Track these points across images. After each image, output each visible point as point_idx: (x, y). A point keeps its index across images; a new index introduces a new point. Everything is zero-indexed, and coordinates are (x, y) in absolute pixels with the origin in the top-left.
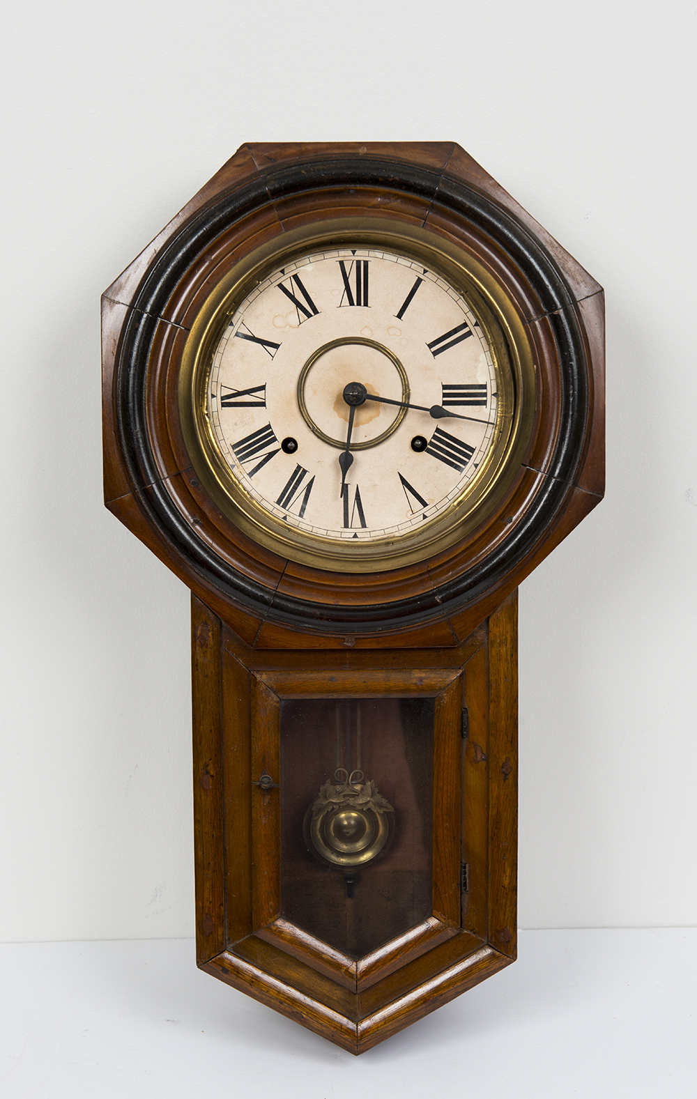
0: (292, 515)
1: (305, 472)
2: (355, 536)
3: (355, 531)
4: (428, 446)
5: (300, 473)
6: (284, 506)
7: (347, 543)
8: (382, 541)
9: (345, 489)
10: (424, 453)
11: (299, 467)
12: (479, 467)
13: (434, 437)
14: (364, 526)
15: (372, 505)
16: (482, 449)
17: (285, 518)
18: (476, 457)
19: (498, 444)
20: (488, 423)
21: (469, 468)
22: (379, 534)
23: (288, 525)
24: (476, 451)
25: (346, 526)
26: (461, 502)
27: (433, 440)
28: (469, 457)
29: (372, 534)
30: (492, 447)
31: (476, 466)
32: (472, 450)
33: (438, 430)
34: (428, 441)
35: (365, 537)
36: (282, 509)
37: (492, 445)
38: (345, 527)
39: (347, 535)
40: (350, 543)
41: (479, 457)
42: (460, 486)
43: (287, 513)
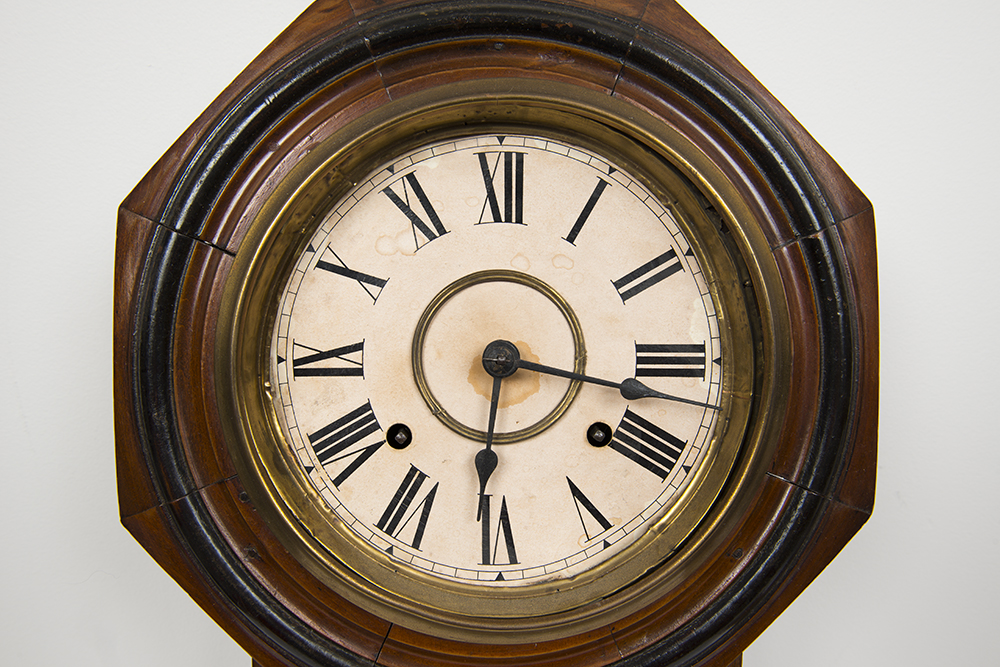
0: (401, 545)
1: (423, 476)
2: (500, 578)
3: (500, 569)
4: (613, 438)
5: (415, 479)
6: (389, 532)
7: (486, 589)
8: (541, 587)
9: (484, 501)
10: (607, 448)
11: (414, 470)
12: (691, 472)
13: (623, 424)
14: (513, 560)
15: (526, 528)
16: (698, 444)
17: (390, 550)
18: (687, 457)
19: (721, 434)
20: (706, 406)
21: (676, 474)
22: (537, 574)
23: (394, 561)
24: (688, 447)
25: (486, 561)
26: (663, 526)
27: (621, 429)
28: (676, 456)
29: (527, 574)
30: (714, 441)
31: (687, 469)
32: (682, 445)
33: (628, 414)
34: (614, 431)
35: (514, 579)
36: (386, 537)
37: (712, 439)
38: (484, 564)
39: (488, 575)
40: (491, 590)
41: (692, 456)
42: (662, 500)
43: (394, 542)
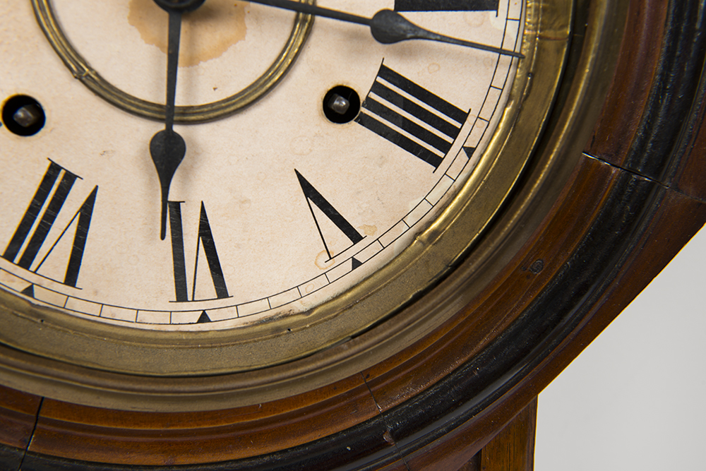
0: (46, 283)
1: (70, 178)
2: (204, 318)
3: (203, 306)
4: (363, 110)
5: (58, 181)
6: (26, 263)
7: (184, 337)
8: (263, 327)
9: (172, 211)
10: (353, 125)
11: (54, 169)
12: (475, 155)
13: (377, 88)
14: (222, 292)
15: (238, 246)
16: (486, 114)
17: (29, 291)
18: (470, 133)
19: (520, 99)
20: (501, 51)
21: (454, 160)
22: (258, 310)
23: (38, 306)
24: (470, 119)
25: (181, 295)
26: (435, 233)
27: (374, 96)
28: (454, 132)
29: (243, 310)
30: (508, 109)
31: (470, 151)
32: (461, 116)
33: (384, 72)
34: (362, 98)
35: (225, 318)
36: (21, 272)
37: (506, 105)
38: (179, 300)
39: (186, 317)
40: (190, 337)
41: (477, 132)
42: (434, 197)
43: (34, 278)
